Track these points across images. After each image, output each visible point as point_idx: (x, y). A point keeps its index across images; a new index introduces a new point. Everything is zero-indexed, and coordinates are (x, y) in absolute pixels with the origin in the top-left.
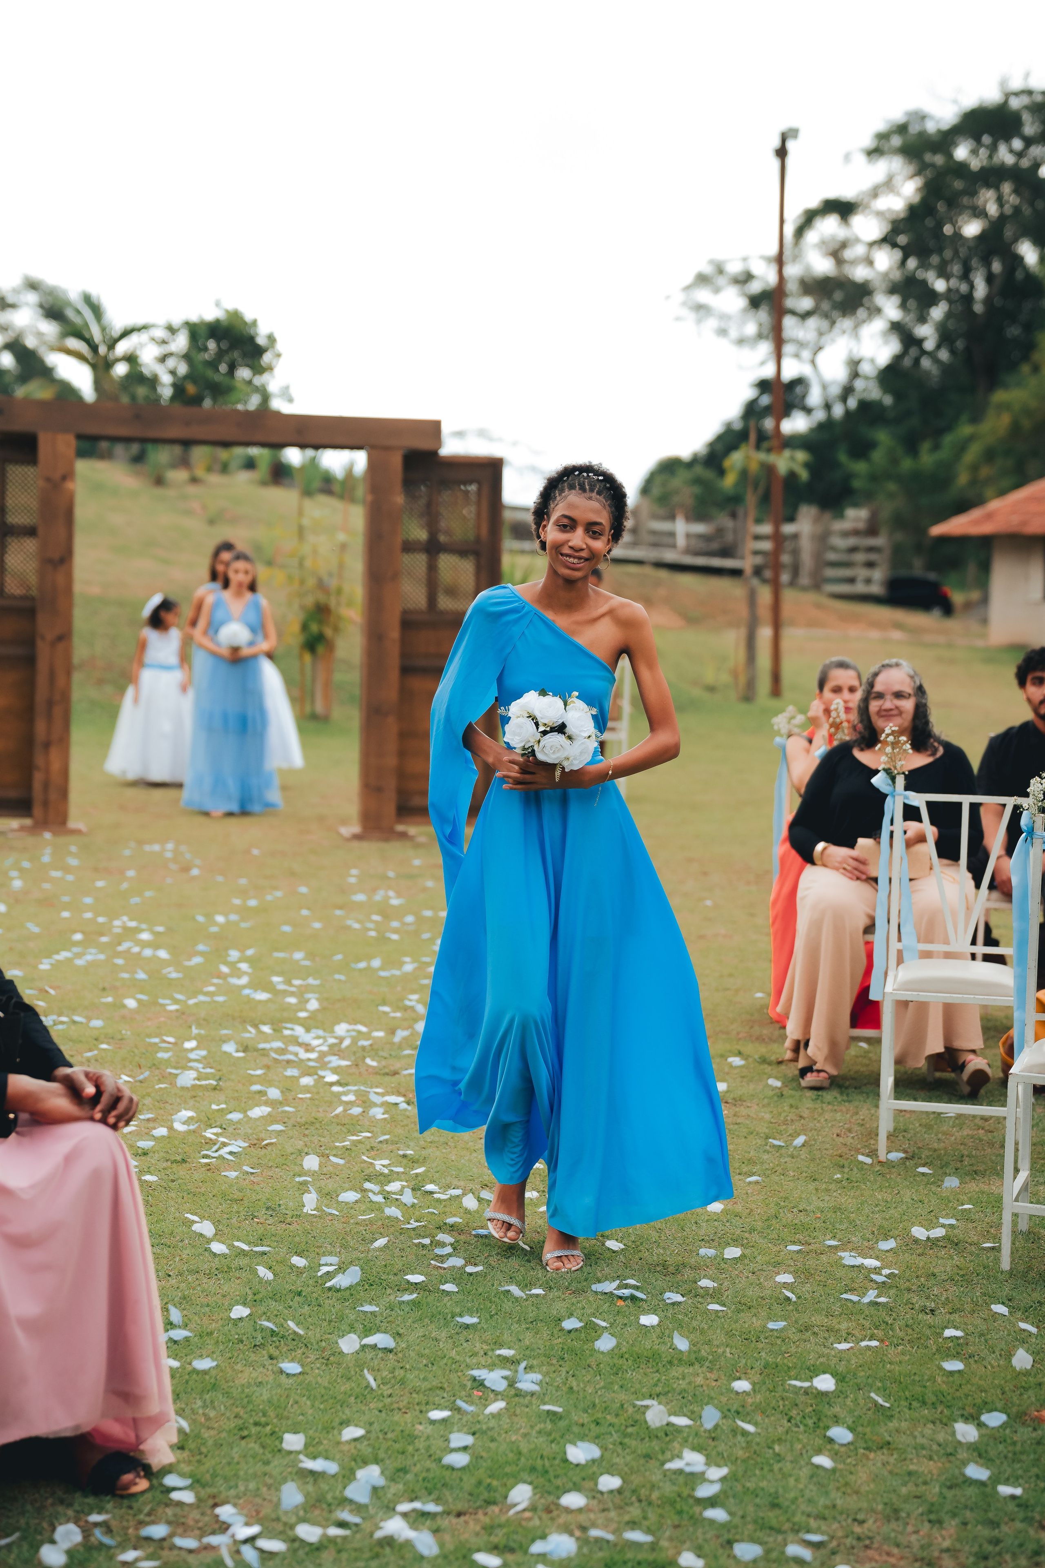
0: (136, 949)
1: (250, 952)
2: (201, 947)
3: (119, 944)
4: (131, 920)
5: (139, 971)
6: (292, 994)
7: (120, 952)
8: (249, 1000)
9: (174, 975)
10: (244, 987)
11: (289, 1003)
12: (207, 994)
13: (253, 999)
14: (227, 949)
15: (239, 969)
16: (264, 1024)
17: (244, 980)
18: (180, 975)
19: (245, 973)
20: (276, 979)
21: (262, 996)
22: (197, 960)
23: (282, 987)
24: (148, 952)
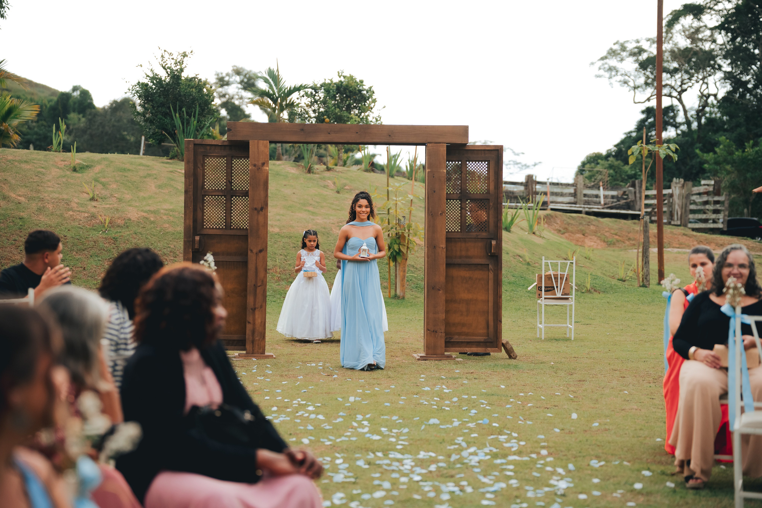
0: (307, 415)
1: (368, 416)
2: (341, 414)
3: (297, 412)
4: (302, 400)
5: (309, 425)
6: (393, 436)
7: (298, 416)
8: (369, 440)
9: (328, 427)
10: (366, 433)
11: (391, 441)
12: (346, 436)
13: (372, 439)
14: (356, 414)
15: (363, 424)
16: (378, 452)
17: (366, 430)
18: (331, 427)
19: (366, 426)
20: (383, 429)
21: (376, 437)
22: (340, 420)
23: (387, 433)
24: (313, 416)
